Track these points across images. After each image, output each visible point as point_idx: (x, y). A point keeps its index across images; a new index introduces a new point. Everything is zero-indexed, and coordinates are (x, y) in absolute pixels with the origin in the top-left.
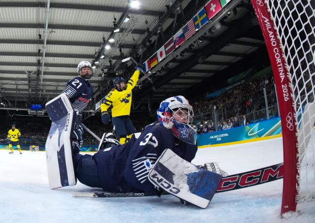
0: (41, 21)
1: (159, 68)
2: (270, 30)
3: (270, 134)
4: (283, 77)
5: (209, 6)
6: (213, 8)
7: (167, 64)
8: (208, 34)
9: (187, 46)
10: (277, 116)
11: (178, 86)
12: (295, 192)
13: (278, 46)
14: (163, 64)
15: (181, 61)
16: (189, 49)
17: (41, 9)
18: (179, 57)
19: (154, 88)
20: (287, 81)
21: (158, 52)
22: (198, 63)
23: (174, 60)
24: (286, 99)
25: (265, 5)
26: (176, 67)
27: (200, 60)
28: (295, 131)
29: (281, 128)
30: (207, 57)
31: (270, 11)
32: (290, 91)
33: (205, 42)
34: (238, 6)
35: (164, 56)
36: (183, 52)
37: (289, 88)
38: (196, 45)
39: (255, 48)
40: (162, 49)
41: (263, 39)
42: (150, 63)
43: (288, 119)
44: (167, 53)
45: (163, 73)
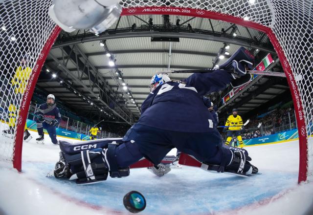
1: (230, 101)
2: (292, 80)
3: (292, 138)
4: (299, 107)
5: (258, 67)
6: (260, 68)
7: (235, 99)
8: (258, 83)
9: (246, 89)
10: (296, 128)
11: (243, 112)
12: (306, 170)
13: (297, 89)
14: (233, 99)
15: (242, 98)
16: (247, 91)
17: (165, 69)
18: (242, 95)
19: (228, 113)
20: (301, 108)
21: (230, 92)
22: (252, 99)
23: (239, 97)
24: (301, 119)
25: (289, 66)
26: (240, 101)
27: (253, 97)
28: (306, 136)
29: (298, 135)
30: (257, 95)
31: (292, 69)
32: (303, 115)
33: (256, 87)
34: (274, 67)
35: (233, 95)
36: (244, 92)
37: (302, 113)
38: (251, 89)
39: (284, 91)
40: (232, 91)
41: (288, 85)
42: (225, 99)
43: (302, 130)
44: (235, 93)
45: (233, 104)
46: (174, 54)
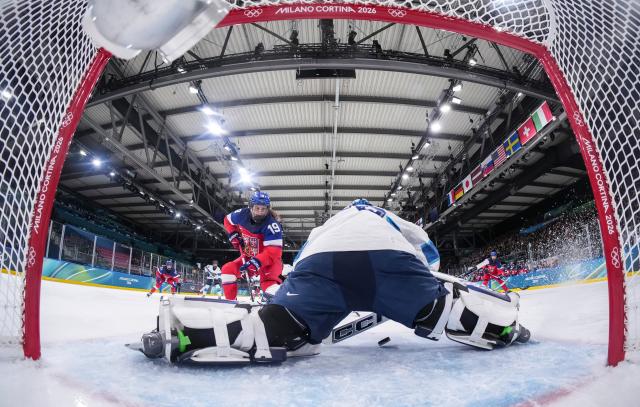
0: (327, 149)
1: (465, 199)
2: (591, 153)
3: (595, 276)
4: (606, 207)
5: (522, 130)
6: (526, 132)
7: (474, 195)
8: (521, 162)
9: (497, 175)
10: (601, 256)
11: (488, 221)
12: (623, 339)
13: (601, 171)
14: (470, 196)
15: (490, 193)
16: (500, 178)
17: (327, 135)
18: (488, 188)
19: (459, 223)
20: (611, 211)
21: (464, 182)
22: (510, 195)
23: (482, 191)
24: (611, 232)
26: (485, 199)
27: (512, 191)
28: (622, 268)
29: (605, 271)
30: (519, 188)
31: (591, 131)
32: (615, 223)
33: (518, 171)
34: (556, 130)
35: (471, 186)
36: (492, 182)
37: (613, 218)
38: (507, 173)
39: (575, 180)
40: (468, 178)
41: (585, 169)
42: (454, 195)
43: (613, 254)
44: (474, 182)
45: (470, 206)
46: (344, 103)
